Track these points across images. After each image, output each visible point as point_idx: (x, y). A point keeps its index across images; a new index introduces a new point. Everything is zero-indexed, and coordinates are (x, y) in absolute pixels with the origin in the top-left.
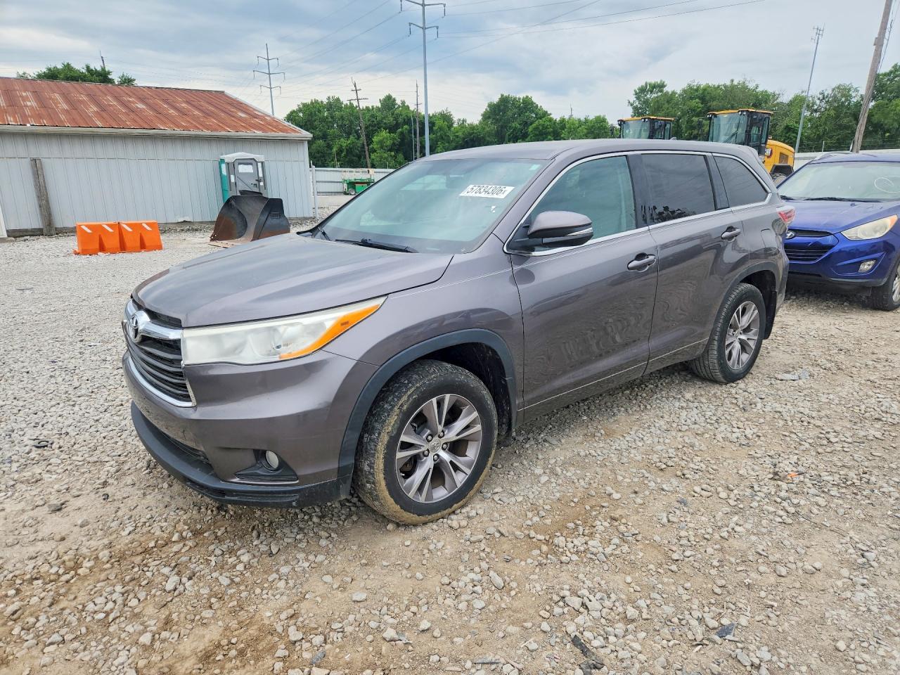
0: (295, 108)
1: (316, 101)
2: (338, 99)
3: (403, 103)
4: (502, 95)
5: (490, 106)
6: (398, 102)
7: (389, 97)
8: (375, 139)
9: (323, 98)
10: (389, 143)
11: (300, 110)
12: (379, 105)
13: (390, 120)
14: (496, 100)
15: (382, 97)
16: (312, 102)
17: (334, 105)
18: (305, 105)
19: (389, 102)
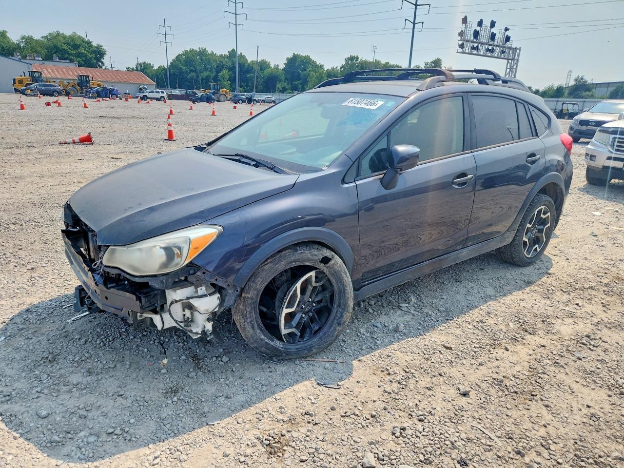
0: (181, 53)
1: (193, 49)
2: (205, 49)
3: (241, 54)
4: (294, 54)
5: (288, 58)
6: (239, 53)
7: (233, 50)
8: (220, 74)
9: (196, 48)
10: (228, 77)
11: (183, 55)
12: (227, 54)
13: (230, 64)
14: (290, 56)
15: (230, 50)
16: (190, 51)
17: (202, 53)
18: (186, 51)
19: (233, 53)
